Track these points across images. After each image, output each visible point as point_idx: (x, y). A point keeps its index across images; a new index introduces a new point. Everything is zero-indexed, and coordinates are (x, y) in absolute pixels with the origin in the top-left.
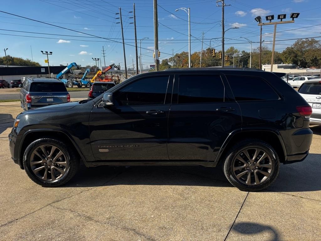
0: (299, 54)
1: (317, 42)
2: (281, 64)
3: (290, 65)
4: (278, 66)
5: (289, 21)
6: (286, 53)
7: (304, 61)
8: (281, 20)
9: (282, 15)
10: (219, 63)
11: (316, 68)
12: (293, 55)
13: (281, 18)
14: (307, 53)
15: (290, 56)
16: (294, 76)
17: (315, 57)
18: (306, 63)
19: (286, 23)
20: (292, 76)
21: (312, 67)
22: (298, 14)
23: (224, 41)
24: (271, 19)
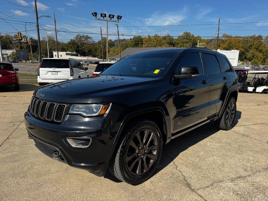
0: (80, 45)
1: (90, 38)
2: (67, 52)
3: (74, 53)
4: (66, 53)
5: (116, 21)
6: (70, 44)
7: (83, 51)
8: (111, 19)
9: (112, 15)
10: (8, 46)
11: (91, 57)
12: (75, 46)
13: (111, 17)
14: (85, 45)
15: (74, 46)
16: (85, 62)
17: (90, 49)
18: (85, 53)
19: (113, 21)
20: (83, 62)
21: (89, 56)
22: (121, 17)
23: (38, 26)
24: (104, 16)
